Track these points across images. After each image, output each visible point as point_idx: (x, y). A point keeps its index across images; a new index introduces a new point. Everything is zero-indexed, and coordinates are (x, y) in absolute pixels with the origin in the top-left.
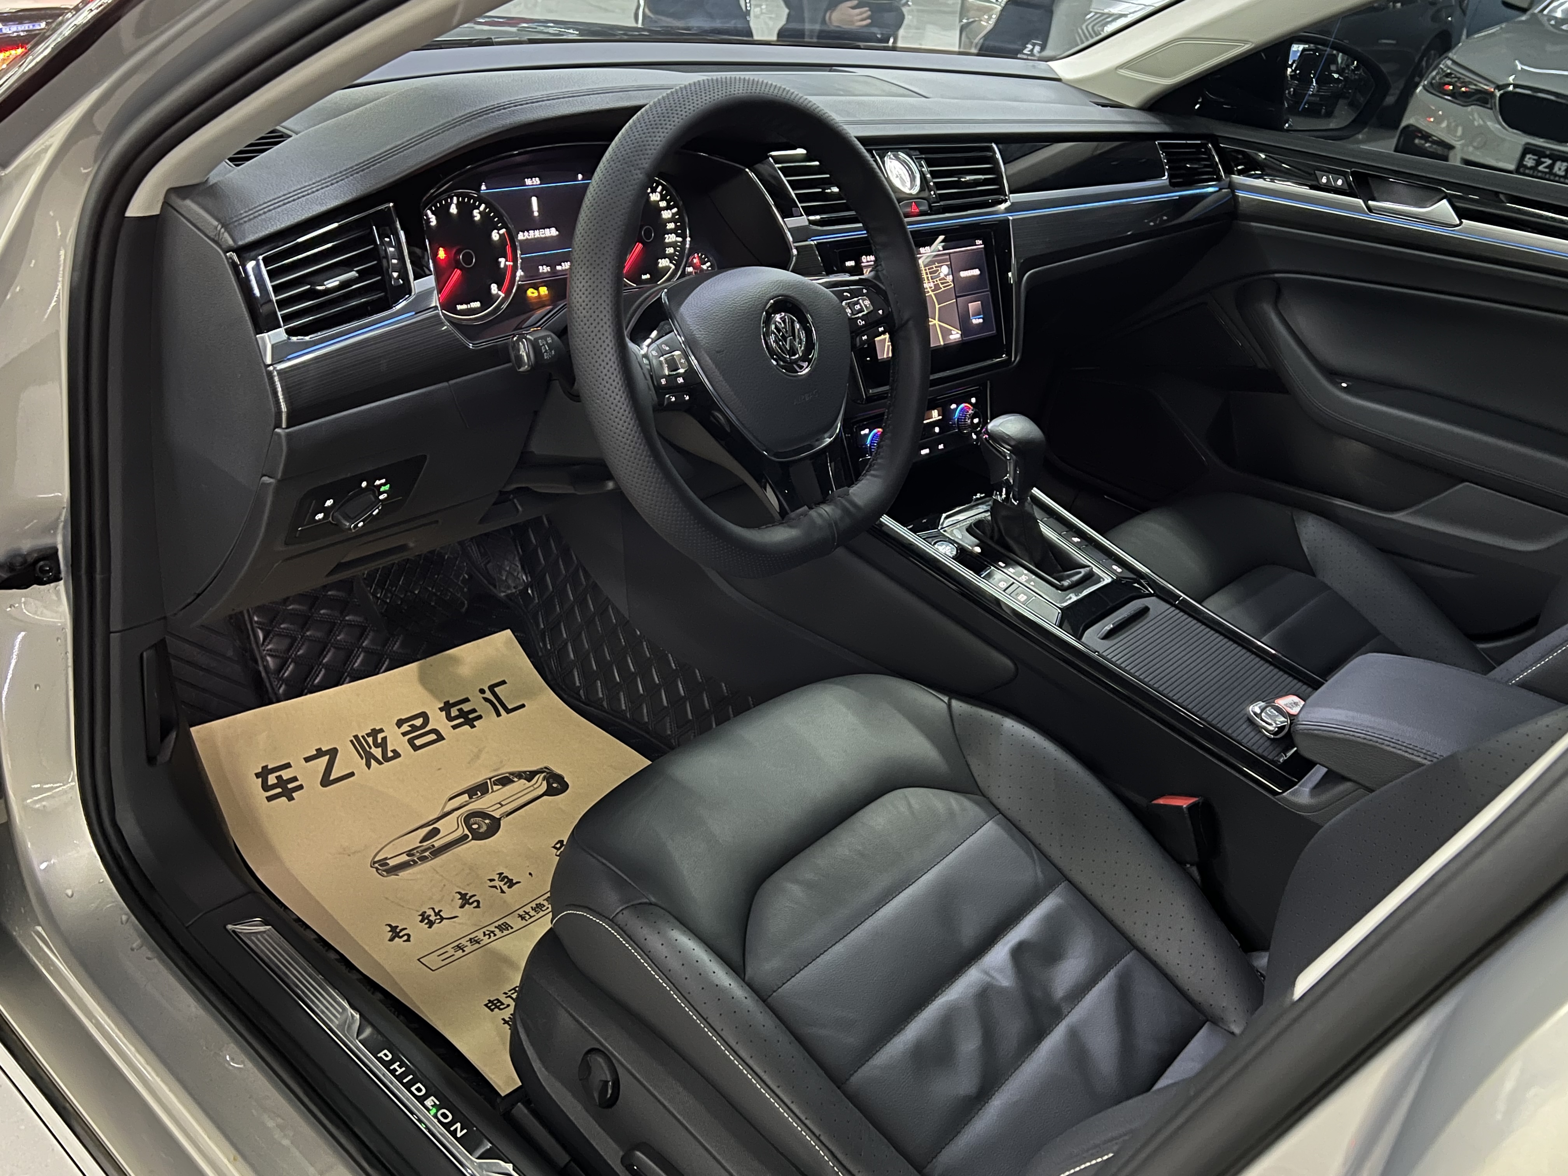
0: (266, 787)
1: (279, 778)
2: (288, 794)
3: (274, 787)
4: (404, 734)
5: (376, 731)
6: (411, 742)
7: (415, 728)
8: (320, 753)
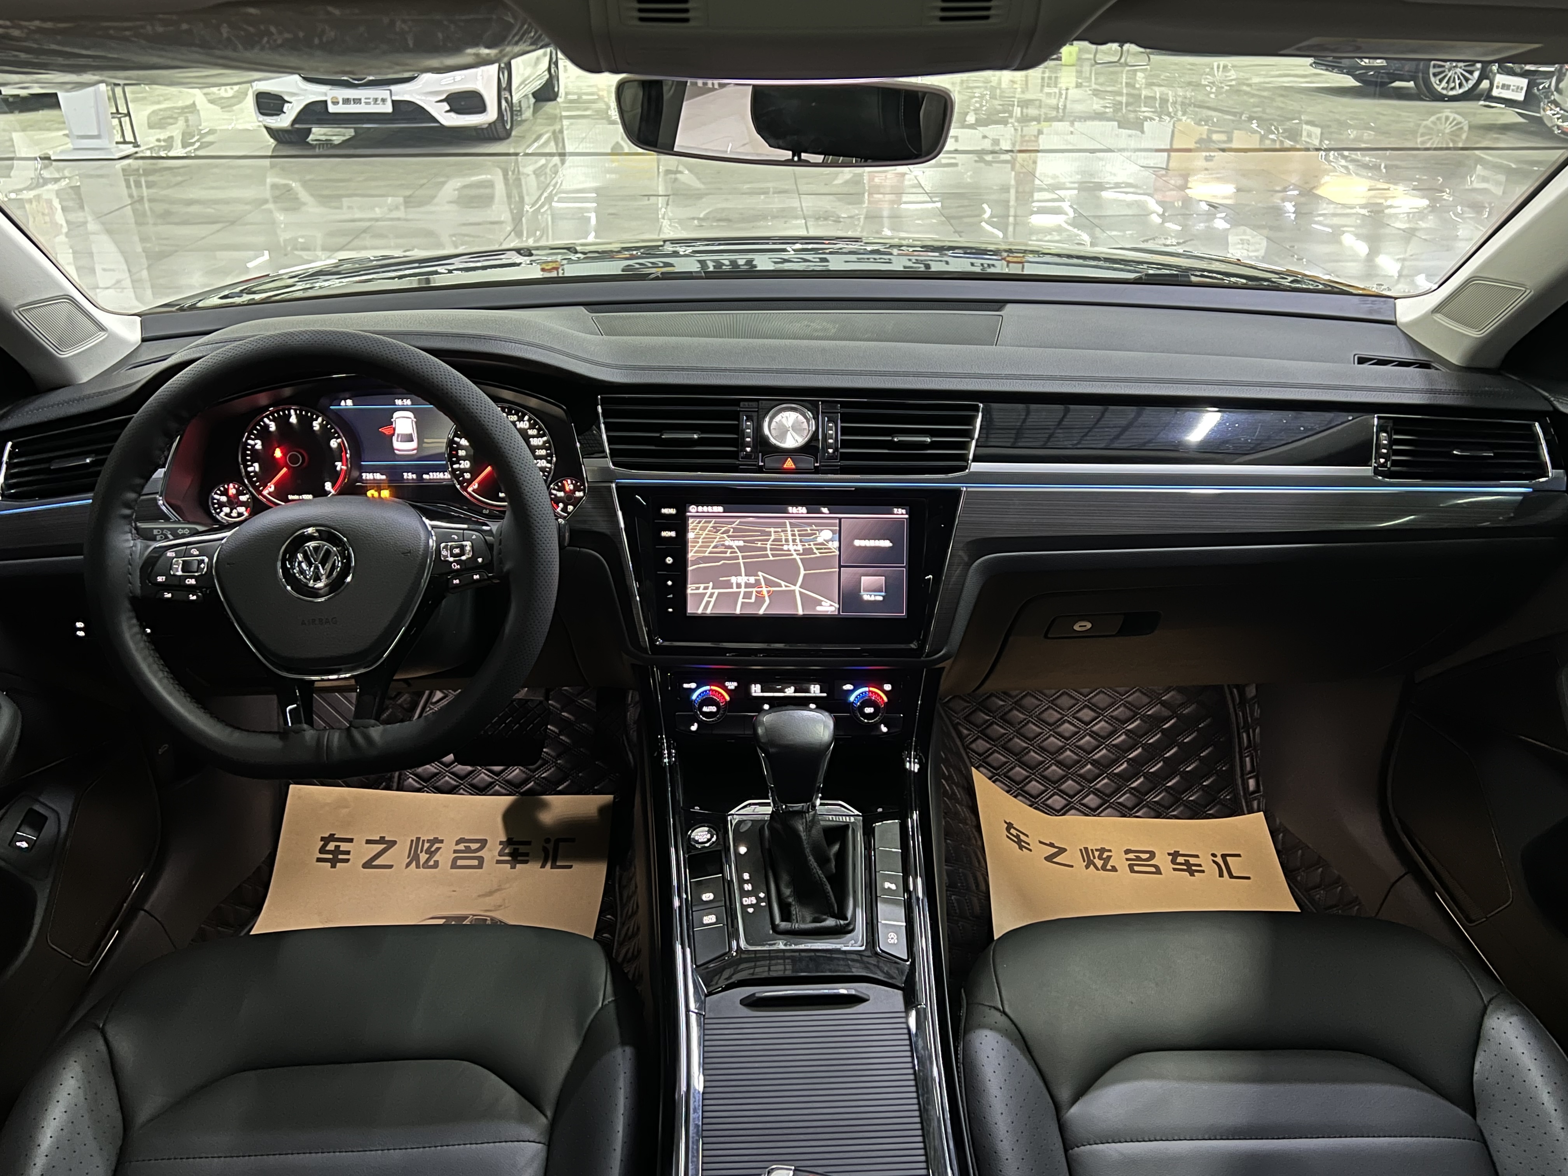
0: (322, 850)
1: (338, 847)
2: (334, 863)
3: (329, 852)
4: (455, 852)
5: (436, 840)
6: (455, 860)
7: (468, 850)
8: (382, 840)
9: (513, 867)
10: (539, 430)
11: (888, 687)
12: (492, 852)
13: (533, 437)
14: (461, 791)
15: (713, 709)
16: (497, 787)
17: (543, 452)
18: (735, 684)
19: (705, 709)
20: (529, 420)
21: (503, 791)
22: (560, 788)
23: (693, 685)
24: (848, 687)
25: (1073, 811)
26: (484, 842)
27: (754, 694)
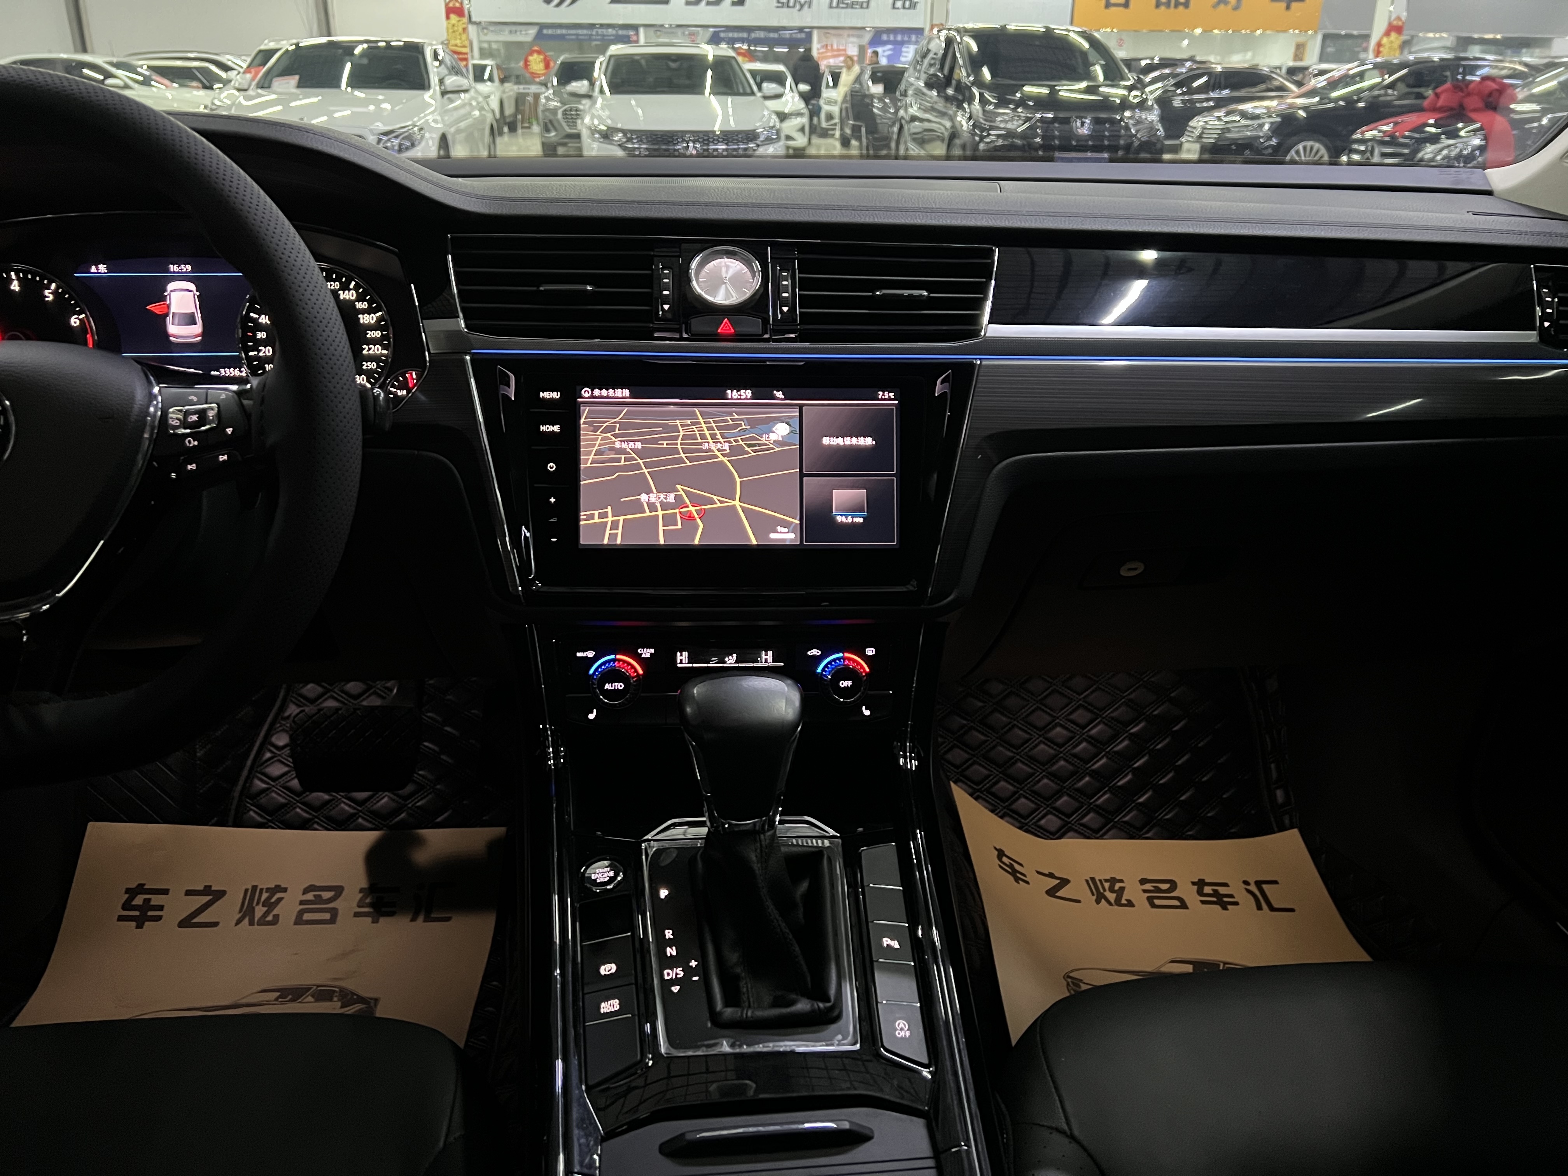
0: (126, 906)
1: (146, 901)
2: (140, 922)
3: (135, 908)
4: (302, 903)
5: (279, 889)
6: (301, 913)
7: (318, 899)
8: (207, 891)
9: (375, 921)
10: (371, 302)
11: (870, 652)
12: (348, 903)
13: (363, 312)
14: (316, 826)
15: (620, 686)
16: (360, 820)
17: (377, 334)
18: (652, 651)
19: (608, 686)
20: (356, 288)
21: (369, 825)
22: (439, 819)
23: (591, 654)
24: (815, 652)
25: (1070, 834)
26: (338, 891)
27: (679, 665)
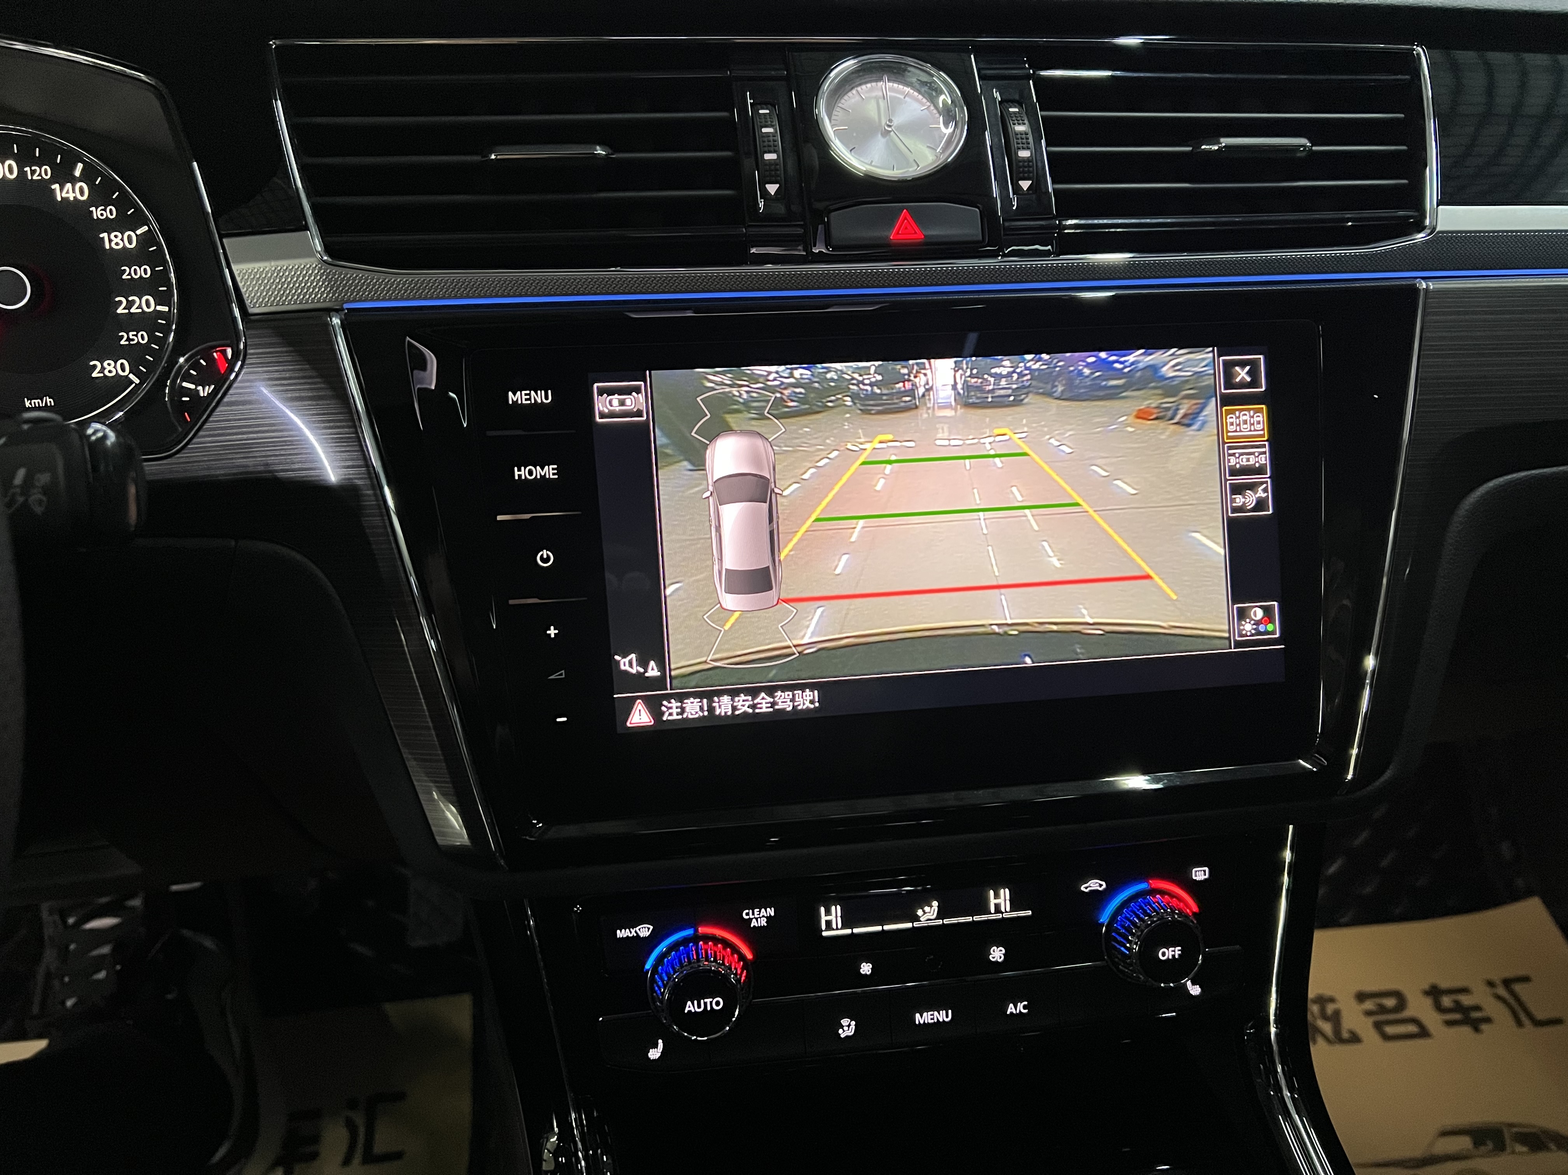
10: (123, 204)
11: (1200, 874)
13: (109, 226)
15: (715, 1003)
17: (143, 272)
18: (771, 912)
19: (690, 1007)
20: (87, 176)
23: (644, 931)
24: (1095, 885)
27: (824, 934)
